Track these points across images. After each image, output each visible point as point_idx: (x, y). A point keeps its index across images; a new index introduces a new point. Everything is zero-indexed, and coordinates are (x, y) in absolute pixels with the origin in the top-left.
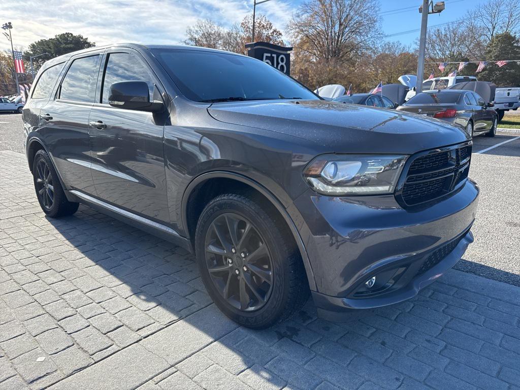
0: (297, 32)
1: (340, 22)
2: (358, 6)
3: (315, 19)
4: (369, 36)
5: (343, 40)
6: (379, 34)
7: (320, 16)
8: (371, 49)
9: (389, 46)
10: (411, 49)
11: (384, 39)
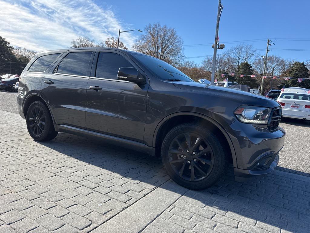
0: (138, 50)
1: (162, 48)
2: (172, 40)
3: (149, 44)
4: (177, 57)
5: (163, 58)
6: (182, 56)
7: (151, 43)
8: (178, 64)
9: (188, 63)
10: (199, 66)
11: (185, 59)
